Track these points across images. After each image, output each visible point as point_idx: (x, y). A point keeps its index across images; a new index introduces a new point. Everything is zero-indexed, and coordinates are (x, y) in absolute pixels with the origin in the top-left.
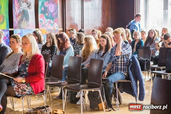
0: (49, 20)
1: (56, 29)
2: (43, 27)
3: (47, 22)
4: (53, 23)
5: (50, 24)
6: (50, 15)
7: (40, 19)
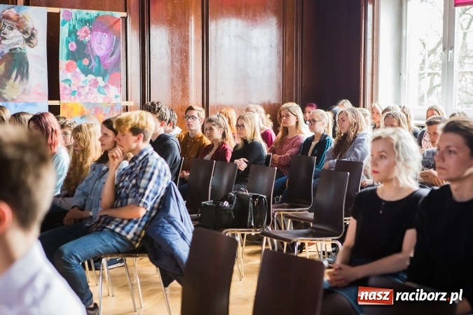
0: (91, 77)
1: (114, 101)
2: (73, 97)
3: (84, 82)
4: (106, 86)
5: (95, 90)
6: (94, 64)
7: (63, 75)
